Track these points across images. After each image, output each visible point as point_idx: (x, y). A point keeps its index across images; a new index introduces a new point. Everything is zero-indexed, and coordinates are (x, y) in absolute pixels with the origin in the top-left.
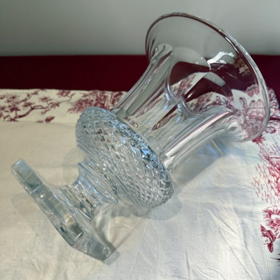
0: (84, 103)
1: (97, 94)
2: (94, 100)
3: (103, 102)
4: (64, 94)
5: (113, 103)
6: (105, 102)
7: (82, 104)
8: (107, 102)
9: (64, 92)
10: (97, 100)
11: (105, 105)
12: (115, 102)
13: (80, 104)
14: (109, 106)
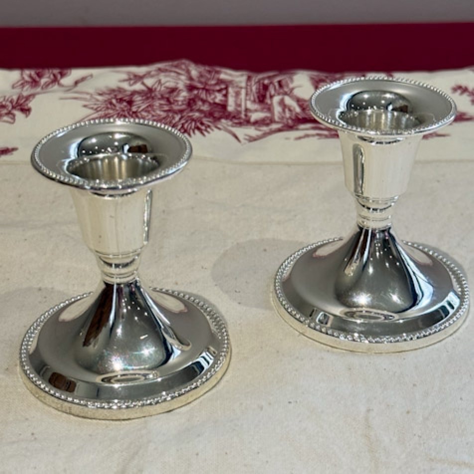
0: (137, 99)
1: (188, 72)
2: (181, 86)
3: (219, 98)
4: (43, 81)
5: (261, 98)
6: (226, 96)
7: (130, 103)
8: (237, 94)
9: (40, 76)
10: (191, 88)
11: (231, 108)
12: (271, 97)
13: (121, 100)
14: (247, 110)
